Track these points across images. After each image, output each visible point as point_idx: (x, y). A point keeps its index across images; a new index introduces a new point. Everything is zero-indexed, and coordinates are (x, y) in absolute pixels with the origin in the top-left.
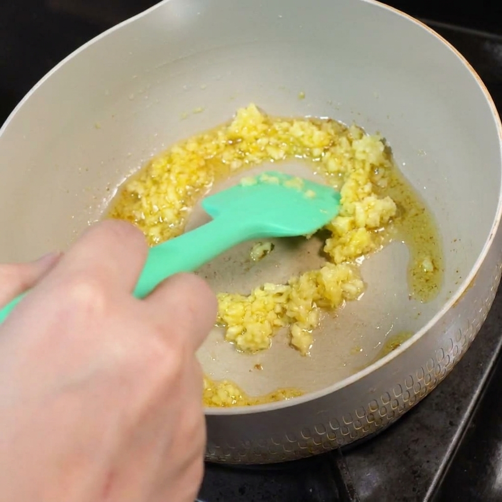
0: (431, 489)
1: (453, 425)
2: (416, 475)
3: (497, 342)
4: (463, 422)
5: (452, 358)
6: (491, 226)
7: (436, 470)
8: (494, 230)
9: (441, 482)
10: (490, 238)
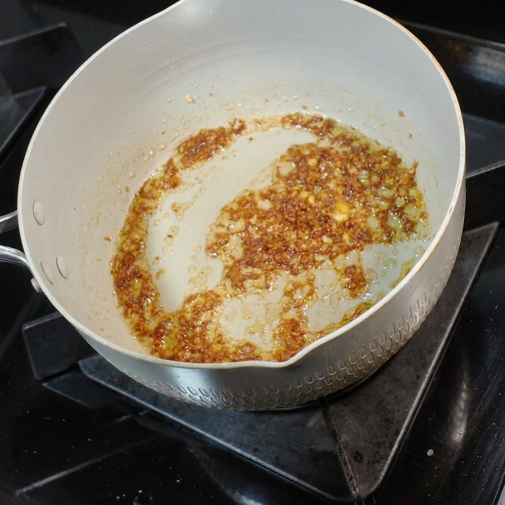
5: (418, 318)
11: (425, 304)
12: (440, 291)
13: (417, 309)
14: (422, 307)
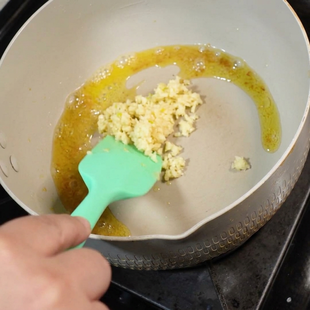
0: (267, 287)
1: (281, 244)
2: (258, 277)
3: (307, 190)
4: (287, 242)
5: (280, 200)
6: (304, 112)
7: (270, 275)
8: (306, 115)
9: (273, 283)
10: (303, 121)
11: (285, 189)
12: (296, 178)
13: (279, 193)
14: (283, 192)
